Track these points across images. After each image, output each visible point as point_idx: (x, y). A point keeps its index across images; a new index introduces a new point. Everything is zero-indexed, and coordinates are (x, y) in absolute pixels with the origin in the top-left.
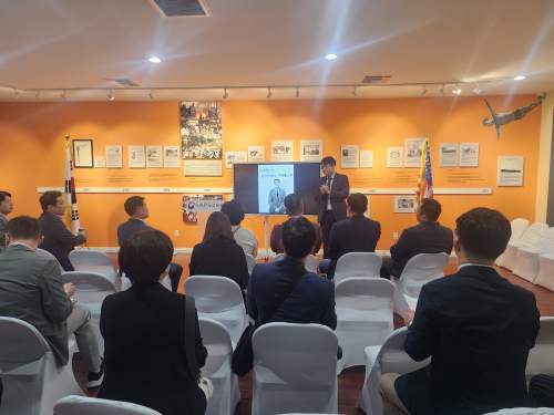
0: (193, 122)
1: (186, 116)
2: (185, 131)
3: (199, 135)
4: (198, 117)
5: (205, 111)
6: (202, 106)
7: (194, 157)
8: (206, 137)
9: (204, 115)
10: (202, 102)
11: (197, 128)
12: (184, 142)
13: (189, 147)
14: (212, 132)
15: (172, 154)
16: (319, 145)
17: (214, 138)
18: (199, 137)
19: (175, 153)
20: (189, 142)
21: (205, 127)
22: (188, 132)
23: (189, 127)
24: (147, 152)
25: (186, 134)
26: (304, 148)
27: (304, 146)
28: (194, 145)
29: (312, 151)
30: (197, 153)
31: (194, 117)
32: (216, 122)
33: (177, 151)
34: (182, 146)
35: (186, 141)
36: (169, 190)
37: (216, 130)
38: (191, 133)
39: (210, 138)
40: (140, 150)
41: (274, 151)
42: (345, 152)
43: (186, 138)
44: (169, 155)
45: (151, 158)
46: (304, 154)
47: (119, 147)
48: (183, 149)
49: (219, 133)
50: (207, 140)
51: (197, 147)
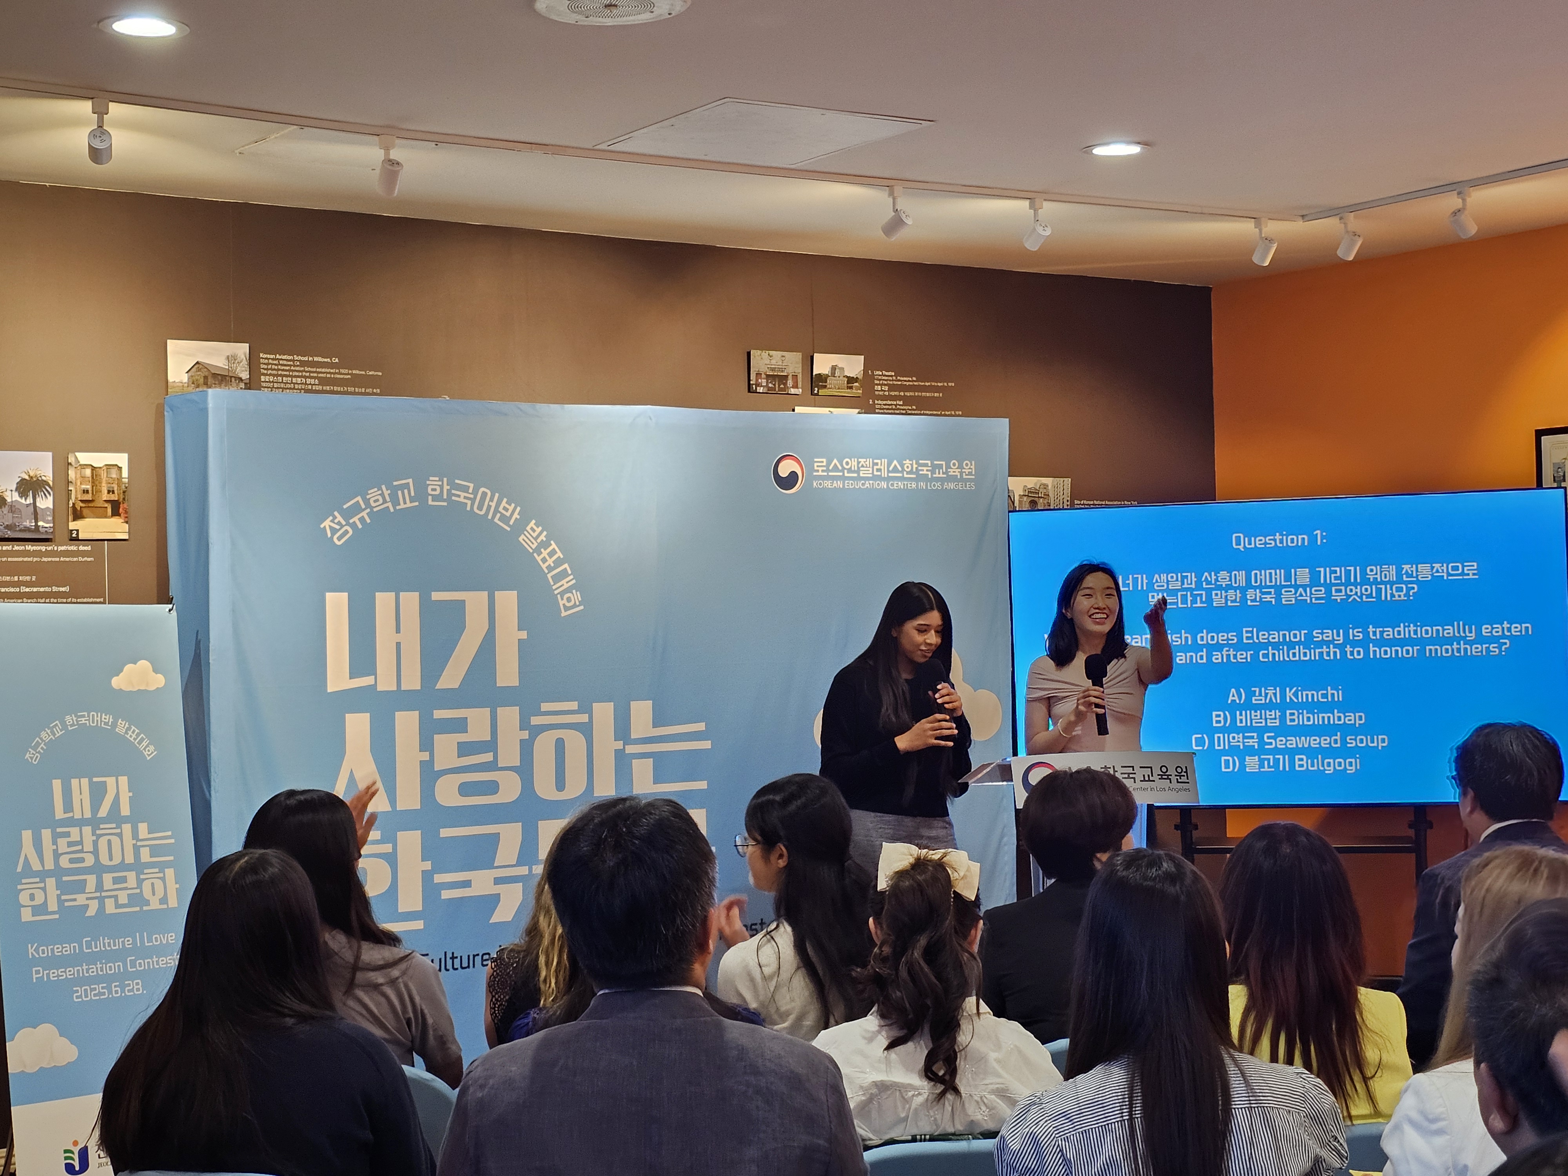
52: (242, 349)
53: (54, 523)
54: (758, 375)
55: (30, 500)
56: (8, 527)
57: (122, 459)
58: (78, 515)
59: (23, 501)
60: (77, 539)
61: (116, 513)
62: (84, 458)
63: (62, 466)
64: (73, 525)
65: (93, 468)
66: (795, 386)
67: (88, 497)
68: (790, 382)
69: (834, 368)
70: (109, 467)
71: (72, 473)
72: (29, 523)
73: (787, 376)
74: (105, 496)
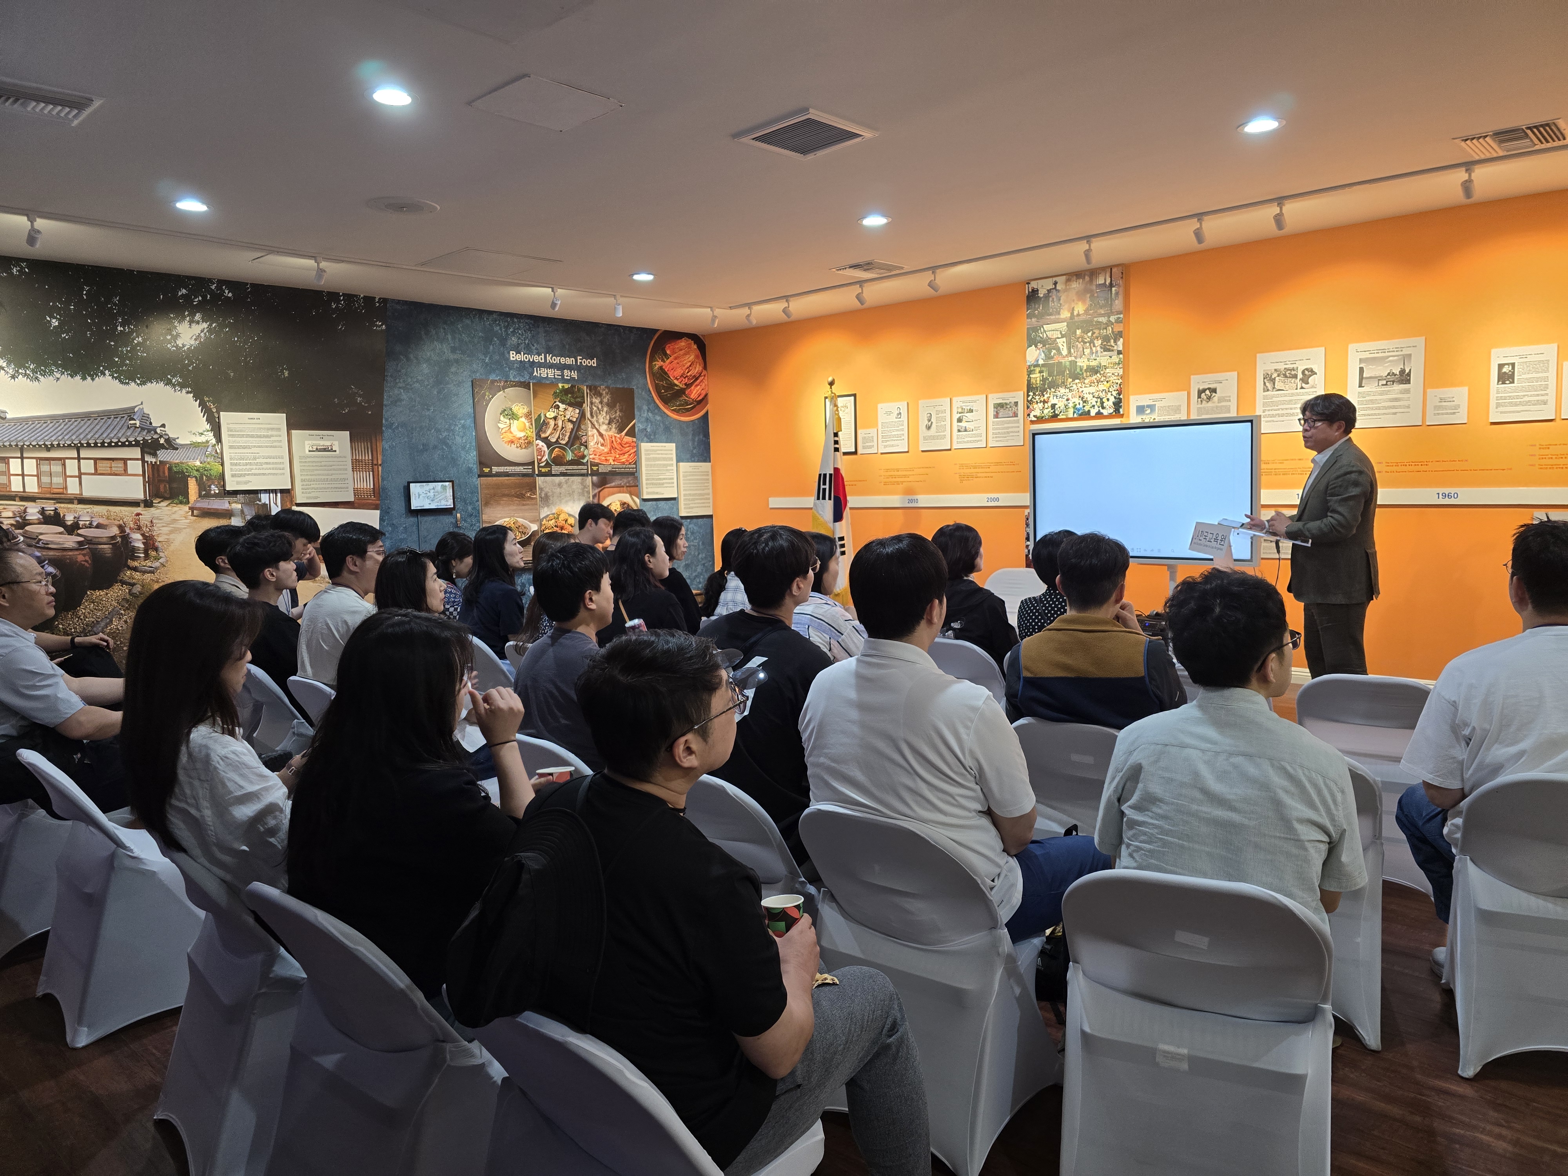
0: (1055, 329)
1: (1039, 316)
2: (1034, 354)
3: (1066, 361)
5: (1082, 296)
6: (1075, 286)
7: (1054, 417)
8: (1083, 363)
10: (1075, 275)
11: (1062, 343)
12: (1033, 381)
13: (1043, 391)
14: (1098, 348)
15: (1006, 411)
16: (1410, 355)
17: (1103, 364)
18: (1068, 363)
19: (1014, 409)
20: (1044, 380)
21: (1082, 337)
22: (1043, 355)
23: (1044, 342)
24: (955, 411)
25: (1038, 361)
26: (1361, 366)
27: (1361, 361)
28: (1054, 385)
29: (1389, 374)
30: (1060, 404)
31: (1057, 317)
32: (1110, 321)
33: (1016, 404)
34: (1028, 392)
35: (1036, 377)
36: (997, 499)
37: (1109, 341)
38: (1048, 357)
39: (1094, 363)
40: (943, 408)
41: (1265, 383)
42: (1505, 369)
43: (1038, 369)
44: (1000, 415)
45: (963, 424)
46: (1360, 386)
47: (903, 406)
48: (1029, 399)
49: (1115, 348)
50: (1086, 371)
51: (1062, 390)
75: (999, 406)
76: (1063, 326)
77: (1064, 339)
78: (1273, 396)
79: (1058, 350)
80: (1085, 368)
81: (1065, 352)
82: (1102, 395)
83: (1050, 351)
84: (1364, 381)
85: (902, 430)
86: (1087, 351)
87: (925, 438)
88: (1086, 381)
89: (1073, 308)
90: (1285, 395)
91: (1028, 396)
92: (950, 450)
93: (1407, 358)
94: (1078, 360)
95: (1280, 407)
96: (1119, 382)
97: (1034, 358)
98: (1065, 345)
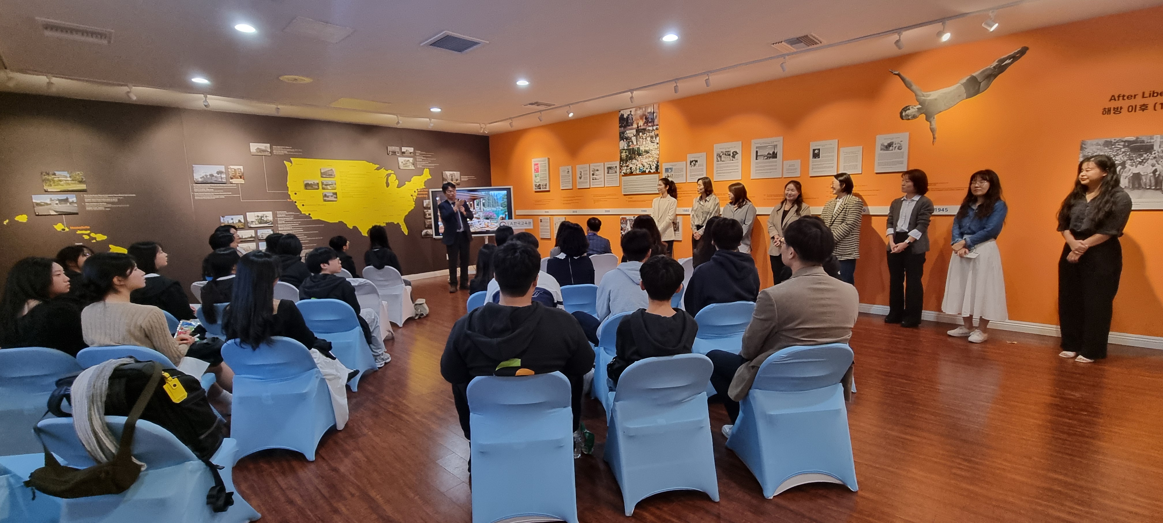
0: (630, 133)
1: (625, 127)
2: (623, 144)
3: (636, 147)
4: (635, 126)
5: (641, 118)
6: (640, 112)
7: (631, 173)
8: (642, 148)
9: (641, 123)
10: (639, 107)
11: (634, 139)
12: (622, 156)
13: (627, 161)
14: (649, 142)
15: (612, 171)
16: (777, 145)
17: (651, 149)
18: (636, 149)
19: (615, 169)
20: (627, 156)
21: (642, 136)
22: (626, 145)
23: (627, 139)
24: (591, 171)
25: (624, 147)
26: (757, 150)
27: (757, 148)
28: (631, 159)
29: (768, 154)
30: (634, 168)
31: (632, 127)
32: (653, 129)
33: (616, 167)
34: (620, 162)
35: (624, 155)
36: (609, 211)
37: (653, 138)
38: (629, 146)
39: (647, 149)
40: (586, 169)
41: (717, 158)
42: (816, 152)
43: (624, 151)
44: (610, 172)
45: (594, 176)
46: (756, 159)
47: (570, 167)
48: (621, 165)
49: (656, 141)
50: (644, 152)
51: (634, 161)
52: (268, 145)
53: (226, 179)
54: (390, 151)
55: (220, 175)
56: (216, 181)
57: (241, 167)
58: (232, 178)
59: (218, 175)
60: (232, 183)
61: (241, 178)
62: (232, 167)
63: (227, 169)
64: (231, 180)
65: (234, 169)
66: (398, 153)
67: (234, 175)
68: (397, 153)
69: (407, 150)
70: (238, 169)
71: (229, 170)
72: (221, 180)
73: (395, 152)
74: (238, 175)
75: (609, 168)
76: (634, 131)
77: (635, 137)
78: (720, 164)
79: (632, 142)
80: (643, 151)
81: (635, 143)
82: (651, 163)
83: (629, 143)
84: (758, 157)
85: (570, 179)
86: (644, 143)
87: (579, 183)
88: (644, 157)
89: (638, 123)
90: (726, 164)
91: (621, 163)
92: (589, 188)
93: (775, 146)
94: (640, 147)
95: (724, 169)
96: (658, 157)
97: (623, 145)
98: (635, 140)
